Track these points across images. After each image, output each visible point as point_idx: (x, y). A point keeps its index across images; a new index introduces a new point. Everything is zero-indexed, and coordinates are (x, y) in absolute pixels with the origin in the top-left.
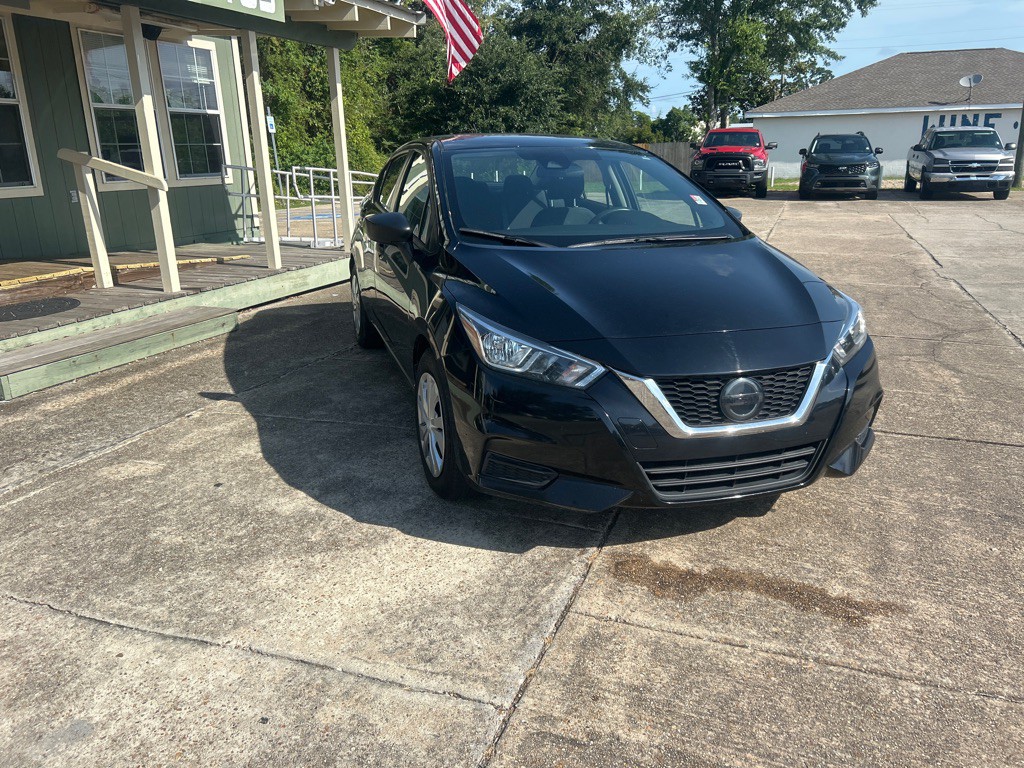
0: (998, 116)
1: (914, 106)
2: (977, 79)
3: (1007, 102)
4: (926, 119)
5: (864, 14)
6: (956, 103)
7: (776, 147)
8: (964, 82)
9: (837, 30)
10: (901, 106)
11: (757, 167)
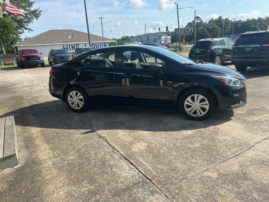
0: (79, 45)
1: (60, 43)
2: (72, 36)
3: (80, 42)
4: (64, 46)
5: (37, 19)
6: (69, 42)
7: (42, 53)
8: (70, 37)
9: (29, 23)
10: (57, 43)
11: (41, 59)
